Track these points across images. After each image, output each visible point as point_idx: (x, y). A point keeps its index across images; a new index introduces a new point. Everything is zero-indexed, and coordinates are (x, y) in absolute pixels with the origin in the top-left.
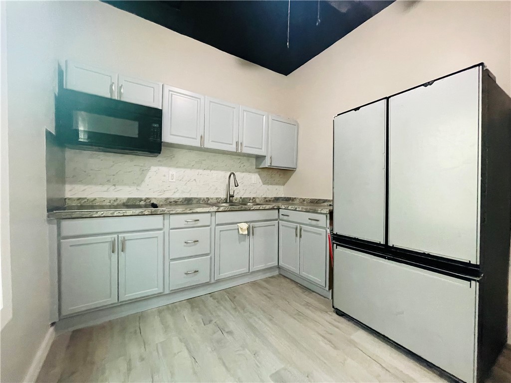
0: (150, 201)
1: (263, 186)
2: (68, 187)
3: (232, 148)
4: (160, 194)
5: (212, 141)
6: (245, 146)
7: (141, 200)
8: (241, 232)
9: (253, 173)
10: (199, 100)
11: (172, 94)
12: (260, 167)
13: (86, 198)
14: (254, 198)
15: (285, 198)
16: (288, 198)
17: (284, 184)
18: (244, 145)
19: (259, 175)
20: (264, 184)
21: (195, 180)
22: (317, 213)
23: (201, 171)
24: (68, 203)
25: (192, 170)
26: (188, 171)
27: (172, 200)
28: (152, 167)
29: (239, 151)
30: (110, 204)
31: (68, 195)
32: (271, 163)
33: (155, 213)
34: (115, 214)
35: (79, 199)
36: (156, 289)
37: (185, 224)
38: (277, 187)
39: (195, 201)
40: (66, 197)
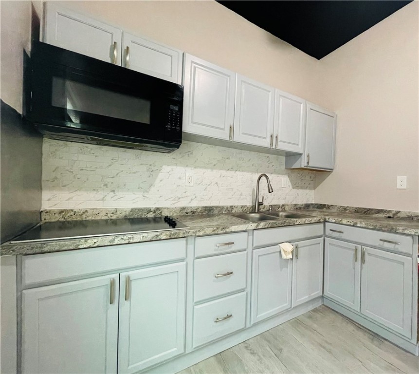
0: (161, 213)
1: (293, 190)
2: (46, 195)
3: (266, 143)
4: (174, 202)
5: (243, 134)
6: (281, 141)
7: (149, 211)
8: (284, 256)
9: (283, 174)
10: (229, 78)
11: (195, 68)
12: (293, 167)
13: (72, 210)
14: (283, 205)
15: (316, 204)
16: (321, 205)
17: (314, 188)
18: (279, 139)
19: (289, 177)
20: (293, 188)
21: (217, 183)
22: (396, 233)
23: (224, 172)
24: (46, 218)
25: (215, 171)
26: (208, 172)
27: (189, 211)
28: (164, 166)
29: (274, 147)
30: (106, 218)
31: (45, 206)
32: (308, 163)
33: (176, 236)
34: (116, 242)
35: (61, 212)
36: (175, 349)
37: (215, 250)
38: (307, 191)
39: (216, 212)
40: (41, 210)
